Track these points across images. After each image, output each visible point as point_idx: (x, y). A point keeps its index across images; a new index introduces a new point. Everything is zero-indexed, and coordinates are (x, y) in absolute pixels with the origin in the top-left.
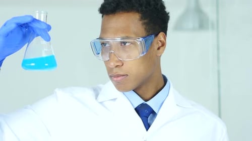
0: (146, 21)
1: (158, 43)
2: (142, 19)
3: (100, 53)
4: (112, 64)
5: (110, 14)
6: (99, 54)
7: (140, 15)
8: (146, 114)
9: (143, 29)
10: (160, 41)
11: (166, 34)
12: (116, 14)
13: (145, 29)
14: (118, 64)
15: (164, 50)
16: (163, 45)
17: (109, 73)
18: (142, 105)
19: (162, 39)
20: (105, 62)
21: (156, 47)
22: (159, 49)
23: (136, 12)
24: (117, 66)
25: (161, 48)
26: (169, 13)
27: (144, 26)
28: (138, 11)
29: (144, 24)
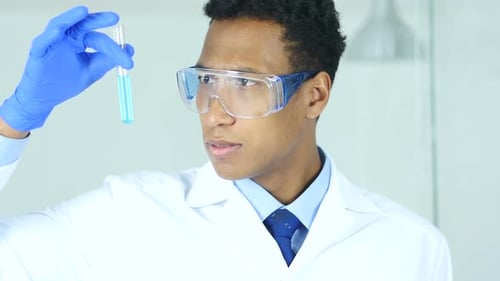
0: (293, 44)
1: (312, 92)
2: (286, 37)
3: (195, 98)
4: (213, 119)
5: (225, 18)
6: (192, 98)
7: (284, 29)
8: (286, 231)
9: (285, 60)
10: (318, 89)
11: (332, 79)
12: (236, 21)
13: (291, 59)
14: (223, 121)
15: (322, 109)
16: (323, 97)
17: (204, 137)
18: (278, 212)
19: (323, 86)
20: (201, 115)
21: (307, 100)
22: (312, 104)
23: (277, 22)
24: (221, 125)
25: (318, 104)
26: (345, 38)
27: (289, 53)
28: (280, 21)
29: (289, 48)
